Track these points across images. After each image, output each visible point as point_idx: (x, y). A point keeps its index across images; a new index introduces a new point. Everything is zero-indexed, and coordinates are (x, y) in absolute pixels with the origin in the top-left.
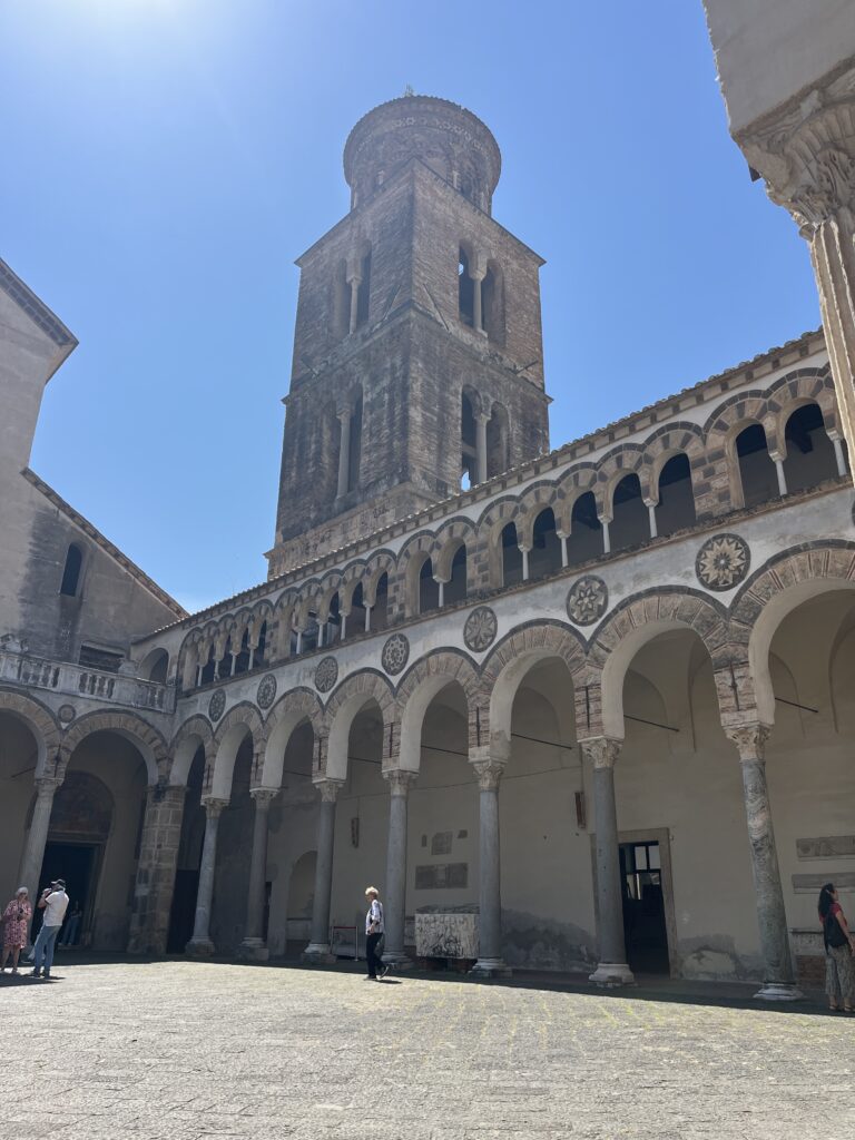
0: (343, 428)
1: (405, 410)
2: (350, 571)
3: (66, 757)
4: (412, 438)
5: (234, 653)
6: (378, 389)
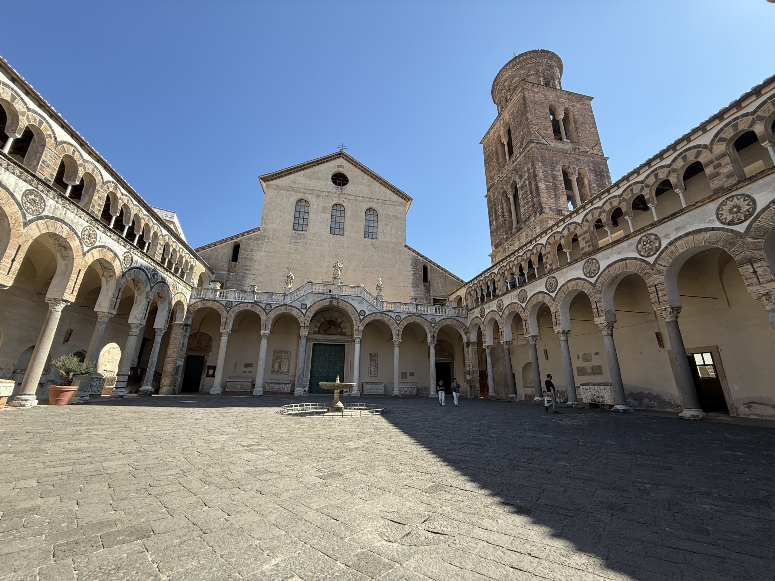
0: (511, 200)
1: (537, 185)
2: (525, 255)
3: (436, 335)
4: (542, 195)
5: (485, 293)
6: (523, 180)
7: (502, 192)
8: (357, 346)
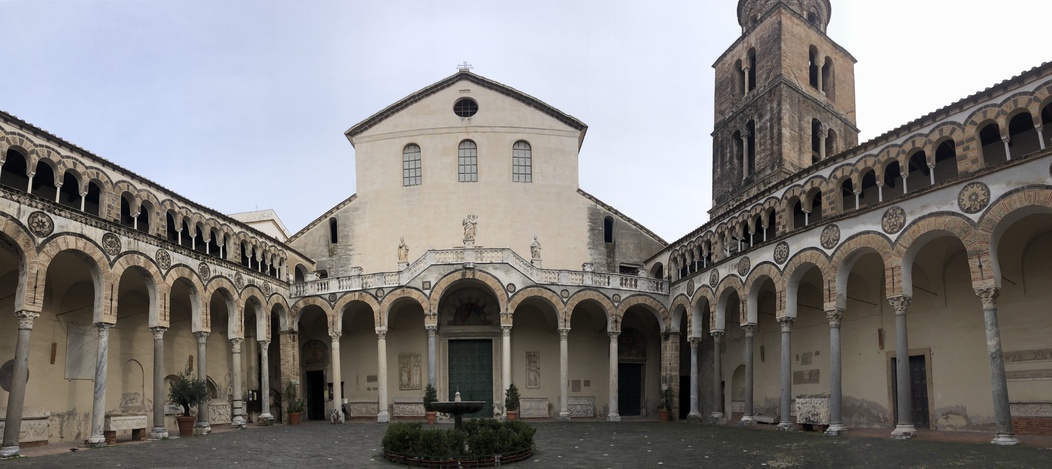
0: (744, 143)
1: (780, 130)
3: (620, 320)
4: (784, 144)
5: (696, 260)
7: (733, 132)
8: (506, 340)
